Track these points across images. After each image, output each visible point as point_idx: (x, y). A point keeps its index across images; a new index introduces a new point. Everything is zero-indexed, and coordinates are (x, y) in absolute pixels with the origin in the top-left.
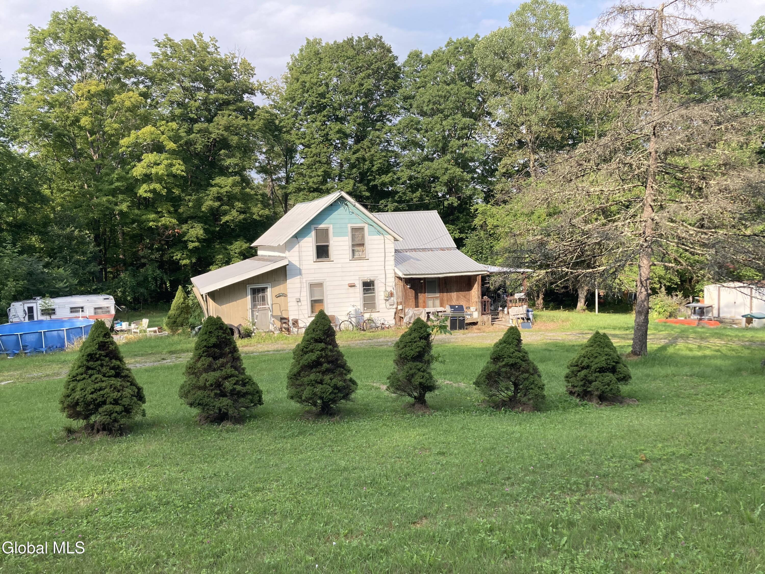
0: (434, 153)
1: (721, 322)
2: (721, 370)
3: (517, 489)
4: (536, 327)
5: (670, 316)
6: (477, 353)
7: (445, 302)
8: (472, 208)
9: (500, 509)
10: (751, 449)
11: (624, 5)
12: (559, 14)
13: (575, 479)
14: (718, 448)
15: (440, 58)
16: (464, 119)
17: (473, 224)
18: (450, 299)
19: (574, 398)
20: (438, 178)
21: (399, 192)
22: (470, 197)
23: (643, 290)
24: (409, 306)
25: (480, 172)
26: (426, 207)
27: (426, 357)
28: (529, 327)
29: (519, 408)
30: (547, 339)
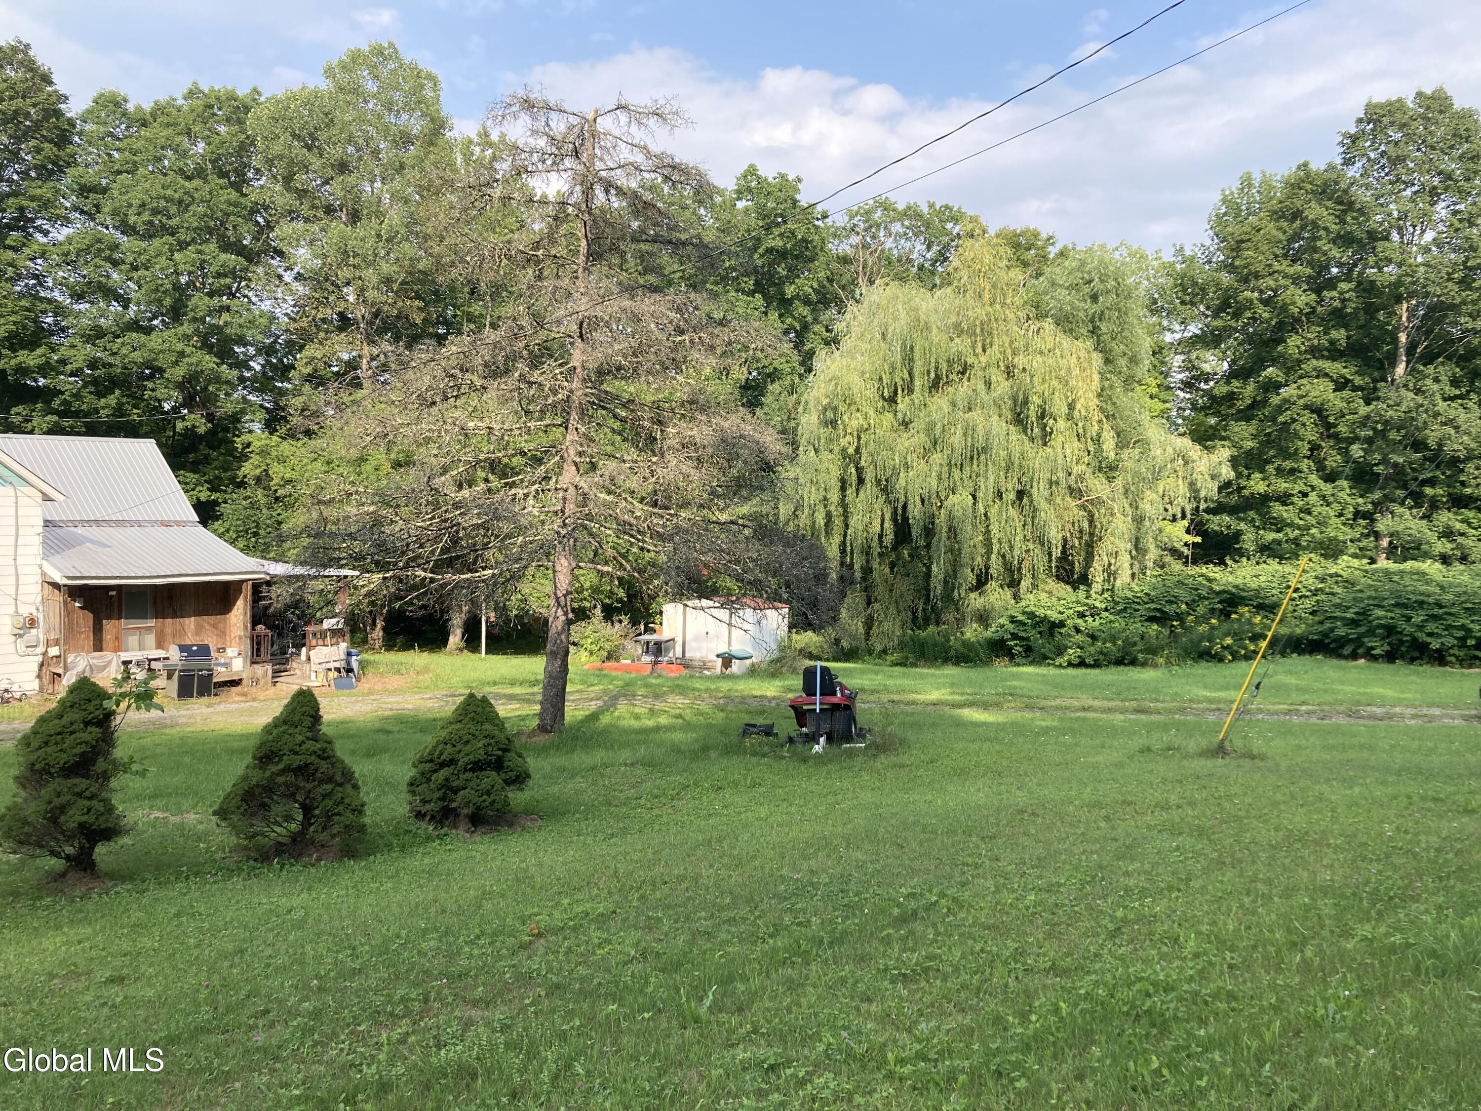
0: (155, 317)
1: (686, 666)
2: (679, 751)
3: (281, 1032)
4: (365, 685)
5: (609, 658)
6: (236, 745)
7: (170, 638)
8: (238, 440)
9: (238, 1085)
10: (707, 889)
11: (532, 96)
12: (422, 86)
13: (403, 992)
14: (658, 894)
15: (171, 121)
16: (224, 256)
17: (241, 473)
18: (182, 632)
19: (423, 825)
20: (161, 371)
21: (63, 393)
22: (236, 418)
23: (560, 612)
24: (77, 649)
25: (258, 368)
26: (132, 431)
27: (100, 765)
28: (351, 687)
29: (311, 855)
30: (385, 709)
